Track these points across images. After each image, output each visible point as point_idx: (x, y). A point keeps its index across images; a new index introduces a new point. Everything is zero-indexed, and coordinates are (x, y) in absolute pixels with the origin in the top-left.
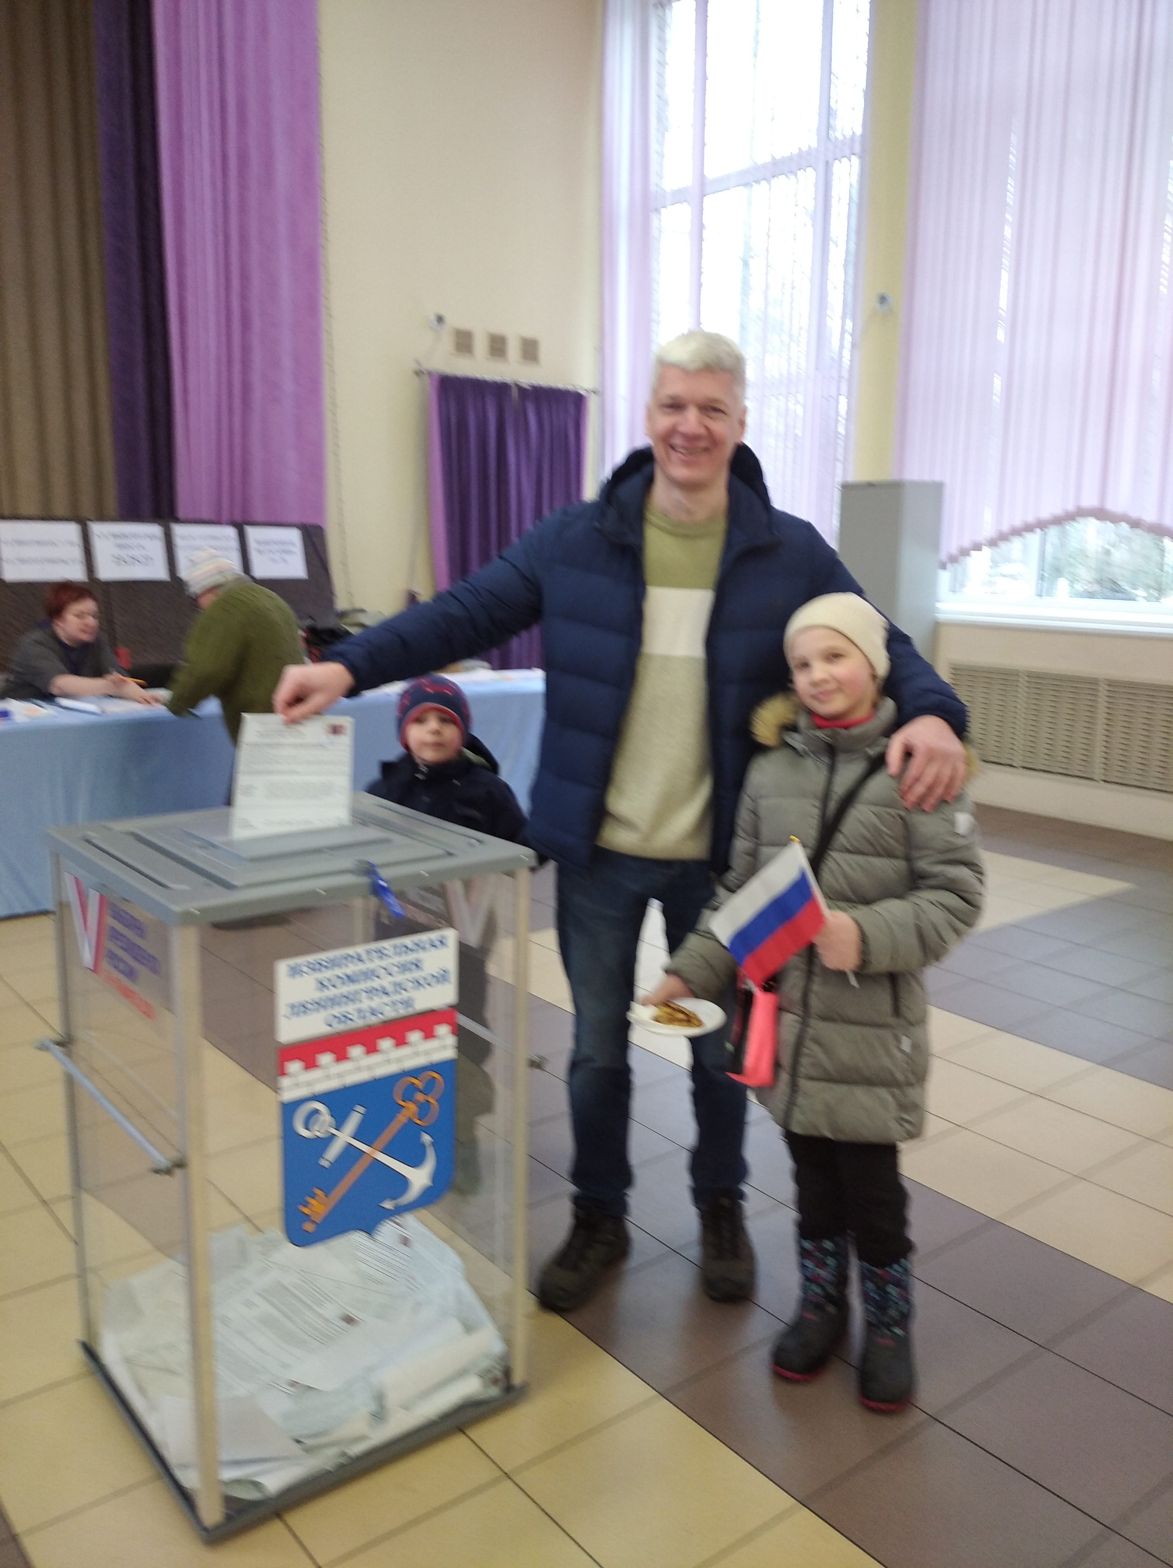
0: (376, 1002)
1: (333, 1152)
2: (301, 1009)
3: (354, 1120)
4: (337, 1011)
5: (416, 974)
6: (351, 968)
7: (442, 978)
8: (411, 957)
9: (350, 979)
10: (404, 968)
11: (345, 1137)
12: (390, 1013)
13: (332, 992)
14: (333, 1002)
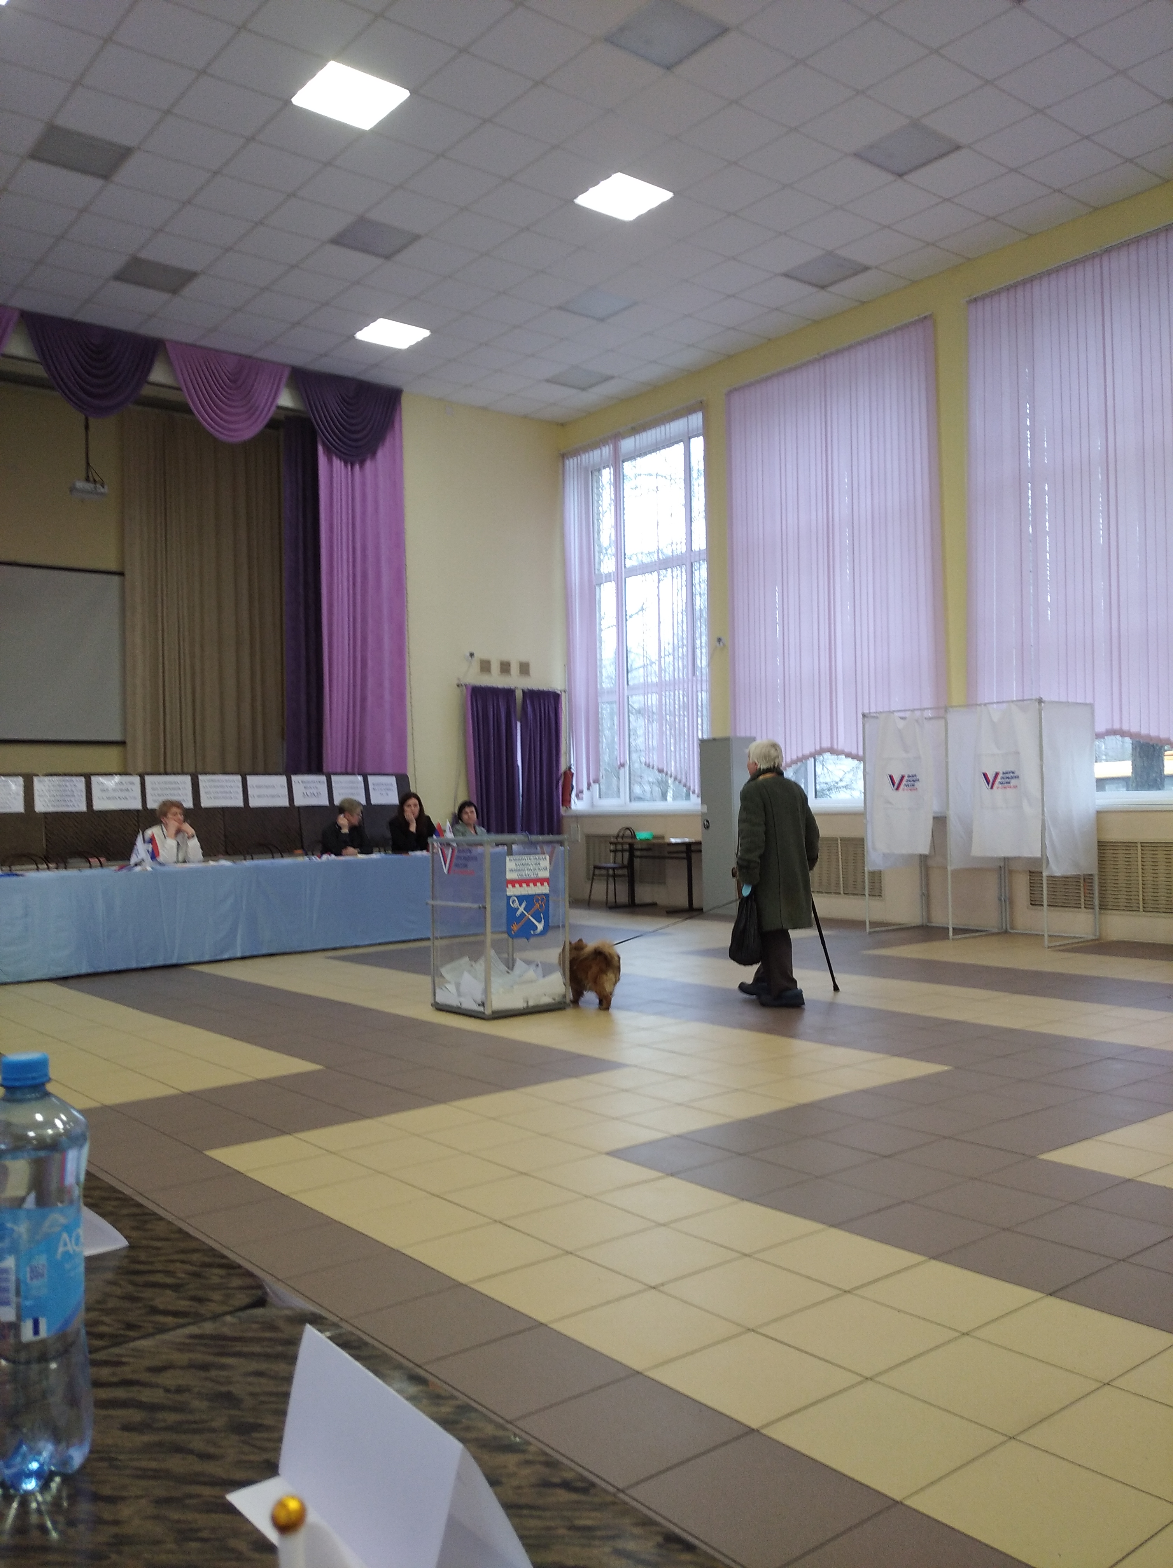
0: (529, 873)
1: (519, 913)
2: (511, 870)
3: (524, 905)
5: (538, 867)
6: (523, 862)
7: (546, 869)
9: (523, 865)
10: (537, 864)
11: (521, 909)
12: (533, 876)
13: (519, 868)
14: (519, 871)
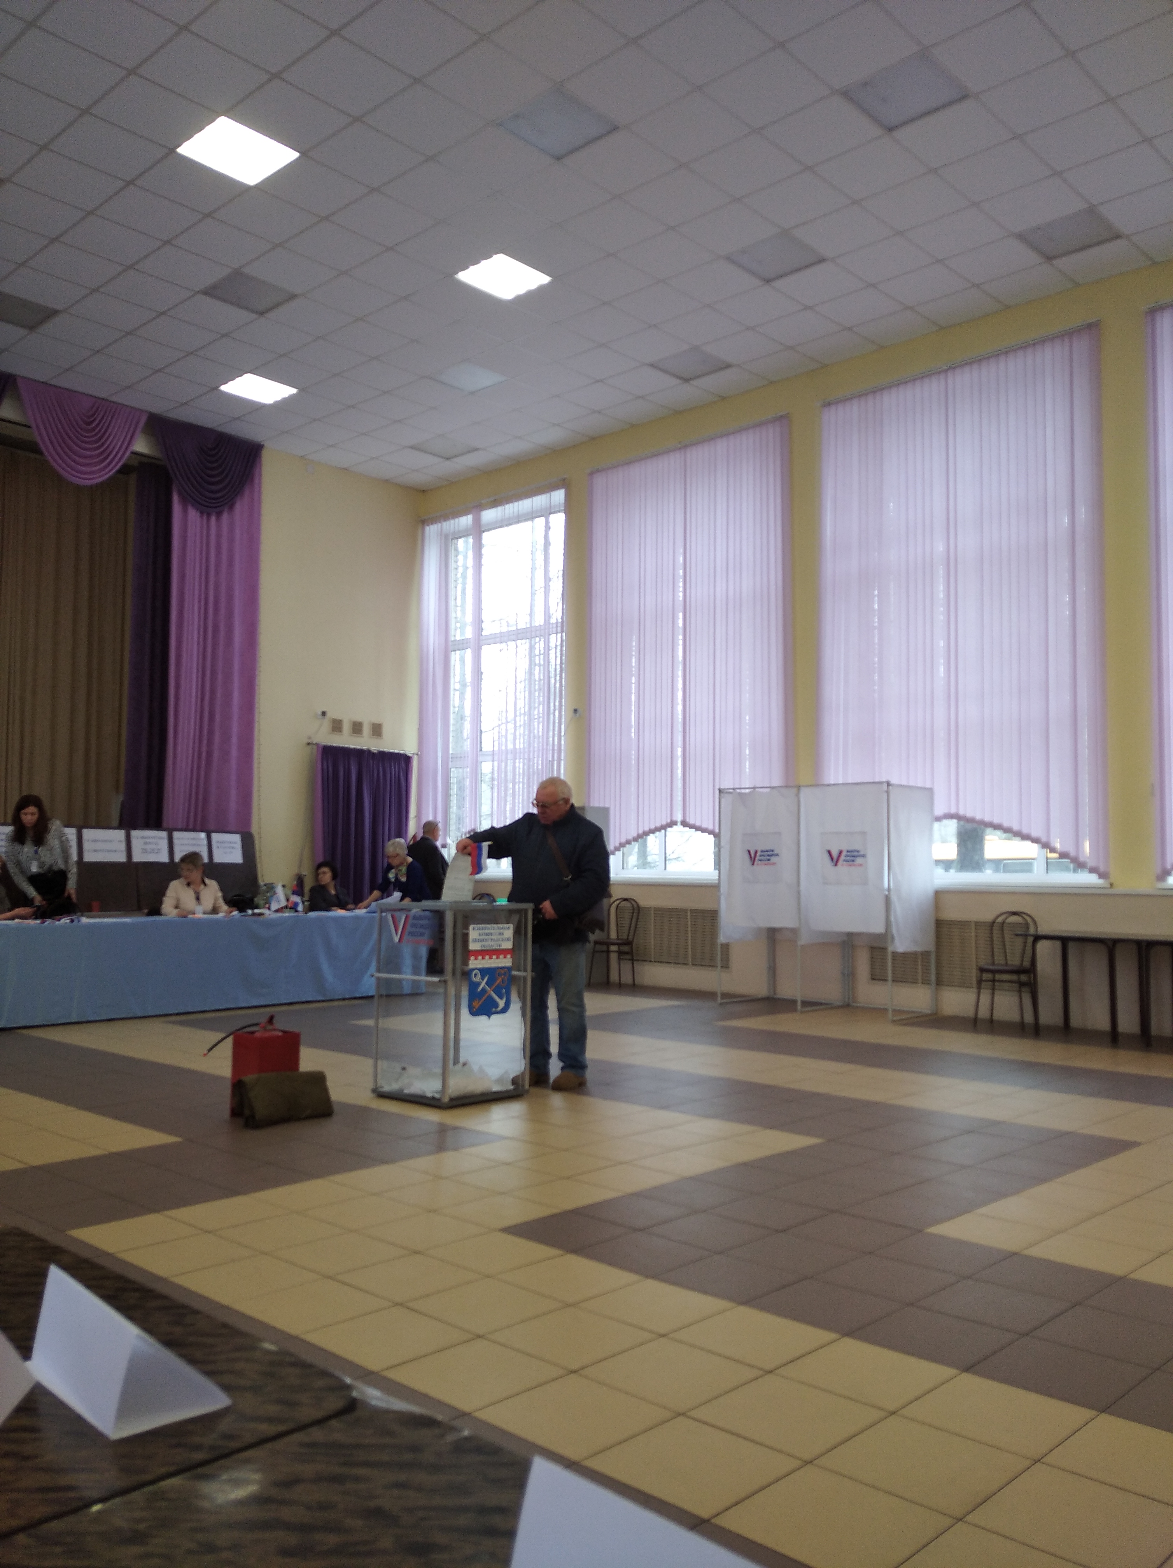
0: (492, 943)
2: (475, 941)
4: (483, 943)
5: (502, 937)
6: (487, 931)
7: (508, 939)
8: (502, 931)
9: (487, 935)
10: (500, 934)
12: (495, 947)
13: (482, 937)
14: (482, 940)
